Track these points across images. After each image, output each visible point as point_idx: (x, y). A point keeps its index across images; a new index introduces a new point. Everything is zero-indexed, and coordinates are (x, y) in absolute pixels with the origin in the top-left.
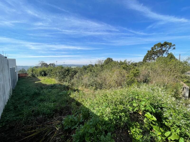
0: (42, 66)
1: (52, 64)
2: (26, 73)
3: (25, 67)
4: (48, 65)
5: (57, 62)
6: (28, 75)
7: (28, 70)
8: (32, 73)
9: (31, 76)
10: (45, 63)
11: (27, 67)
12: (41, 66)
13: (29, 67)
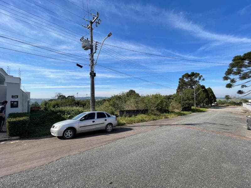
0: (59, 98)
1: (71, 96)
2: (39, 107)
3: (39, 100)
4: (66, 97)
5: (77, 93)
6: (41, 109)
7: (41, 104)
8: (45, 106)
9: (44, 110)
10: (62, 96)
11: (41, 99)
12: (57, 99)
13: (43, 100)
